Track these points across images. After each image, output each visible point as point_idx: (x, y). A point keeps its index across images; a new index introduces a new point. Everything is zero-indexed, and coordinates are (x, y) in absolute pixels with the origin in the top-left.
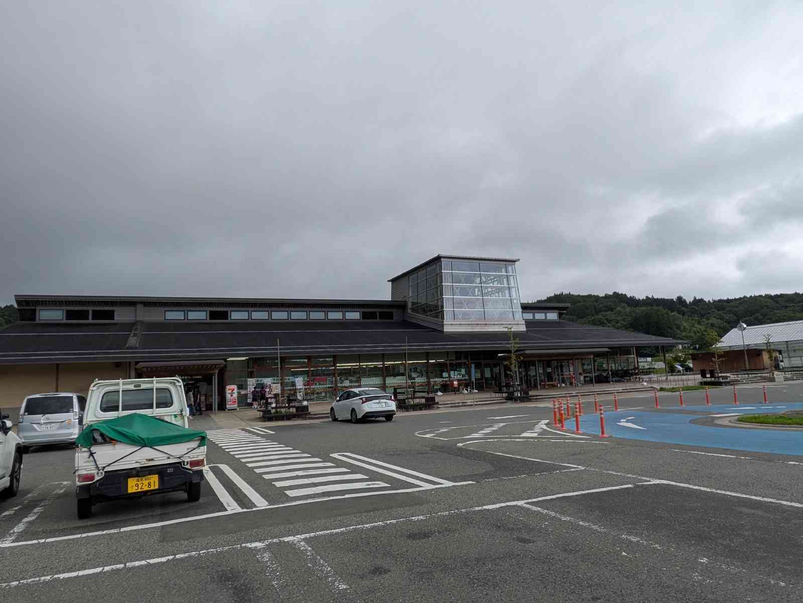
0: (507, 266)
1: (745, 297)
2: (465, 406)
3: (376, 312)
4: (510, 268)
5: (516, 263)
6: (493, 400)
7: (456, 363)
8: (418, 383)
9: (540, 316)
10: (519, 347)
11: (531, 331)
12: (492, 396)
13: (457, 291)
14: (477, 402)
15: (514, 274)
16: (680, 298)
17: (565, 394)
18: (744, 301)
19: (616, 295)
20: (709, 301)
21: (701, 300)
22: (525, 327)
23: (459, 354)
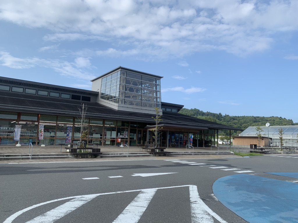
0: (156, 79)
1: (245, 116)
2: (121, 156)
3: (80, 96)
4: (158, 81)
5: (161, 79)
6: (141, 153)
7: (122, 128)
8: (94, 138)
9: (168, 110)
10: (161, 121)
11: (164, 116)
12: (141, 150)
13: (128, 89)
14: (130, 154)
15: (160, 84)
16: (220, 114)
17: (185, 152)
18: (244, 118)
19: (195, 110)
20: (231, 116)
21: (228, 116)
22: (162, 113)
23: (124, 123)
